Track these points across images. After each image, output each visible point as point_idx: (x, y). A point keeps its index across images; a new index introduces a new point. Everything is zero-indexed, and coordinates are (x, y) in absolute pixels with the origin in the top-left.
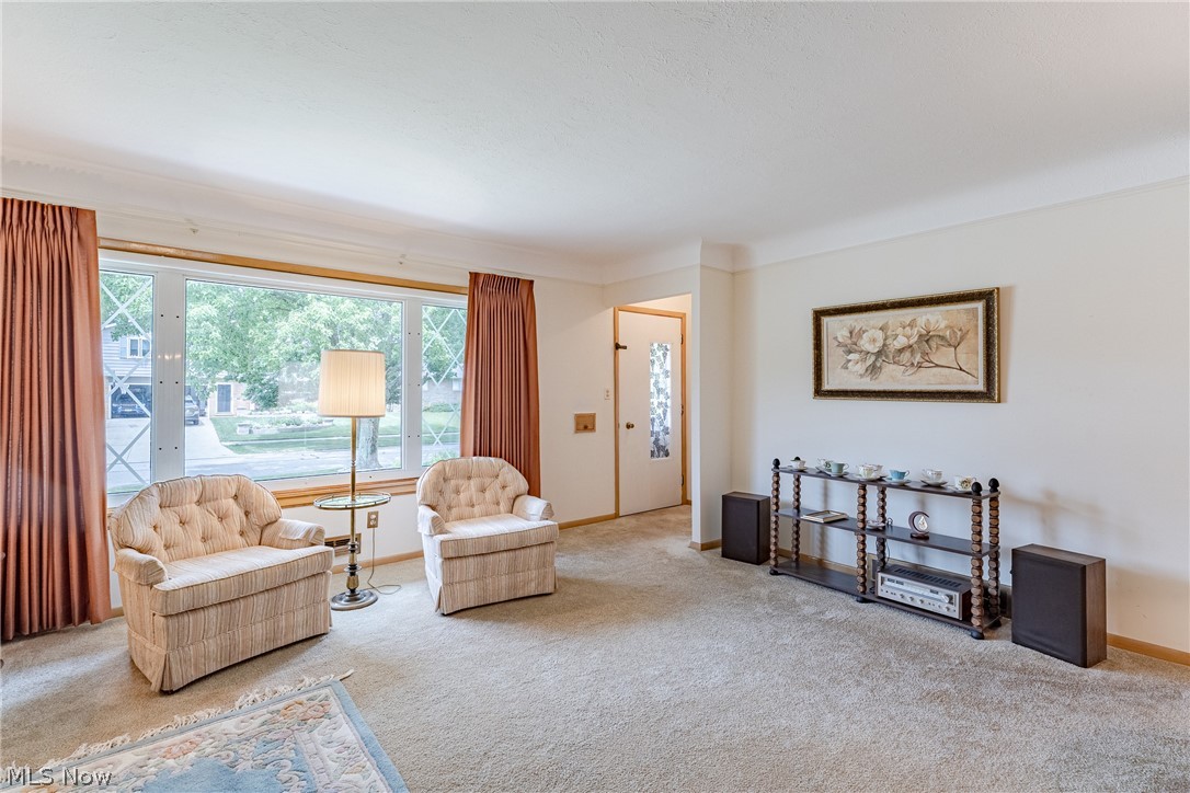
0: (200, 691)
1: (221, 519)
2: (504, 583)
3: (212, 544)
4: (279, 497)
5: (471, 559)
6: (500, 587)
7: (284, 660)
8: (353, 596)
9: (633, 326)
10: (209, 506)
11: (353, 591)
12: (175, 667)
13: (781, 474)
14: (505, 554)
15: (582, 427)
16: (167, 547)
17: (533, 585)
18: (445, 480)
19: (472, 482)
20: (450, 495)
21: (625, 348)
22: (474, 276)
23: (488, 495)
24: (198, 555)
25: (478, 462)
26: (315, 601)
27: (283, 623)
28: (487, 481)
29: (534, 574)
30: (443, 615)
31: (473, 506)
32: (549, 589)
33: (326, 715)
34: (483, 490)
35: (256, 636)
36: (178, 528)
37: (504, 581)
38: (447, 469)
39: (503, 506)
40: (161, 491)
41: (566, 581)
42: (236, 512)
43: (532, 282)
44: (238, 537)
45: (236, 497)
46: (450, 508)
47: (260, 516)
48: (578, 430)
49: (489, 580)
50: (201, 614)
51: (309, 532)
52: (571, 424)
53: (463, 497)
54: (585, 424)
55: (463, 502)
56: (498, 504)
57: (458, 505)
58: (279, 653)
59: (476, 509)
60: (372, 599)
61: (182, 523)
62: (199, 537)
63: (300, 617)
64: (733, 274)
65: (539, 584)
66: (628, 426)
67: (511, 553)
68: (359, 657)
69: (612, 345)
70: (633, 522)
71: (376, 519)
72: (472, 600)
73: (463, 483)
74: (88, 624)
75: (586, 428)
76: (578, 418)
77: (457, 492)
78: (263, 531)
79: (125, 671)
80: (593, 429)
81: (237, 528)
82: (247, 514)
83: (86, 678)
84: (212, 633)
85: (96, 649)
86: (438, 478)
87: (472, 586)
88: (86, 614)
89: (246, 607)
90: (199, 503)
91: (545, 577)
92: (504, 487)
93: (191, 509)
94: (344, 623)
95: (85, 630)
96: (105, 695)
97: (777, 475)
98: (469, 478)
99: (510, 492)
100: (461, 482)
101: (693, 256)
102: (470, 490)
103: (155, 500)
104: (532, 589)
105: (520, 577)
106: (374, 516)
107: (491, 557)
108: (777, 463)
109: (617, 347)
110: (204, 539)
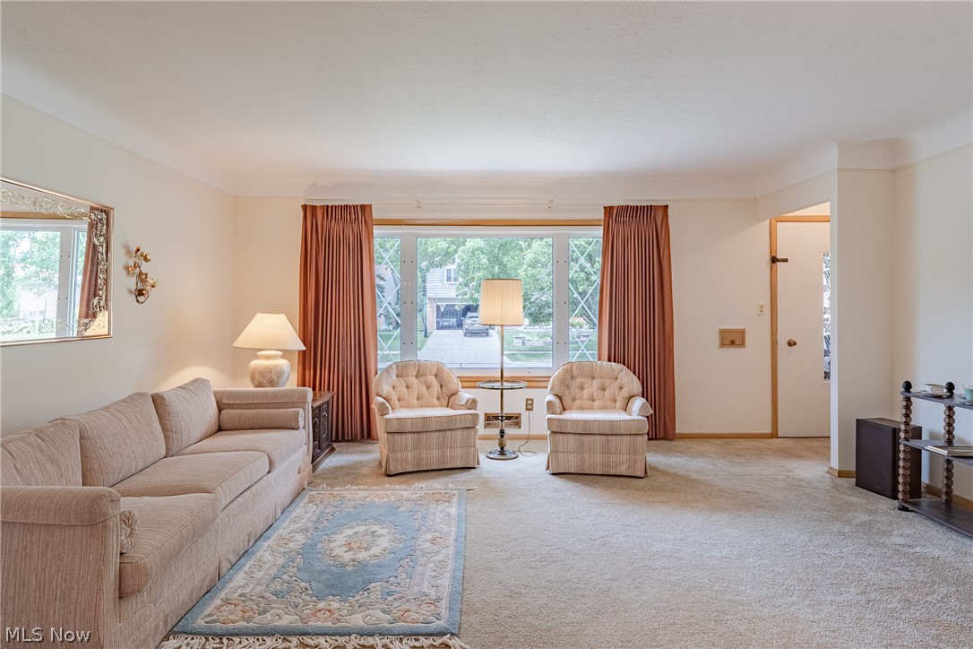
0: (401, 478)
1: (428, 388)
2: (598, 460)
3: (421, 402)
4: (462, 380)
5: (571, 436)
6: (596, 462)
7: (446, 475)
8: (502, 452)
9: (790, 237)
10: (422, 379)
11: (502, 448)
12: (391, 462)
13: (912, 399)
14: (598, 437)
15: (728, 342)
16: (399, 400)
17: (624, 466)
18: (572, 377)
19: (595, 381)
20: (574, 390)
21: (786, 260)
22: (609, 210)
23: (607, 393)
24: (414, 407)
25: (601, 367)
26: (469, 445)
27: (448, 454)
28: (608, 381)
29: (625, 458)
30: (553, 474)
31: (594, 400)
32: (640, 473)
33: (449, 502)
34: (604, 389)
35: (433, 457)
36: (405, 389)
37: (599, 458)
38: (574, 369)
39: (619, 404)
40: (398, 367)
41: (655, 469)
42: (436, 385)
43: (666, 207)
44: (435, 400)
45: (436, 375)
46: (574, 400)
47: (447, 389)
48: (722, 345)
49: (586, 455)
50: (404, 436)
51: (468, 401)
52: (716, 339)
53: (586, 392)
54: (733, 339)
55: (585, 396)
56: (615, 401)
57: (581, 398)
58: (446, 472)
59: (596, 403)
60: (513, 456)
61: (408, 387)
62: (415, 396)
63: (458, 452)
64: (893, 171)
65: (629, 467)
66: (792, 344)
67: (604, 437)
68: (485, 482)
69: (768, 258)
70: (789, 443)
71: (532, 405)
72: (573, 468)
73: (587, 382)
74: (369, 441)
75: (733, 343)
76: (723, 333)
77: (582, 388)
78: (449, 398)
79: (377, 463)
80: (742, 344)
81: (435, 395)
82: (441, 386)
83: (362, 462)
84: (409, 448)
85: (371, 452)
86: (565, 375)
87: (572, 457)
88: (370, 436)
89: (427, 438)
90: (417, 377)
91: (635, 463)
92: (621, 388)
93: (413, 380)
94: (489, 466)
95: (369, 443)
96: (364, 471)
97: (908, 400)
98: (593, 378)
99: (625, 392)
100: (585, 380)
101: (829, 161)
102: (592, 387)
103: (394, 372)
104: (623, 470)
105: (613, 458)
106: (530, 402)
107: (587, 437)
108: (908, 386)
109: (774, 260)
110: (418, 399)
